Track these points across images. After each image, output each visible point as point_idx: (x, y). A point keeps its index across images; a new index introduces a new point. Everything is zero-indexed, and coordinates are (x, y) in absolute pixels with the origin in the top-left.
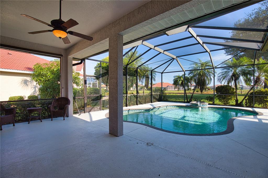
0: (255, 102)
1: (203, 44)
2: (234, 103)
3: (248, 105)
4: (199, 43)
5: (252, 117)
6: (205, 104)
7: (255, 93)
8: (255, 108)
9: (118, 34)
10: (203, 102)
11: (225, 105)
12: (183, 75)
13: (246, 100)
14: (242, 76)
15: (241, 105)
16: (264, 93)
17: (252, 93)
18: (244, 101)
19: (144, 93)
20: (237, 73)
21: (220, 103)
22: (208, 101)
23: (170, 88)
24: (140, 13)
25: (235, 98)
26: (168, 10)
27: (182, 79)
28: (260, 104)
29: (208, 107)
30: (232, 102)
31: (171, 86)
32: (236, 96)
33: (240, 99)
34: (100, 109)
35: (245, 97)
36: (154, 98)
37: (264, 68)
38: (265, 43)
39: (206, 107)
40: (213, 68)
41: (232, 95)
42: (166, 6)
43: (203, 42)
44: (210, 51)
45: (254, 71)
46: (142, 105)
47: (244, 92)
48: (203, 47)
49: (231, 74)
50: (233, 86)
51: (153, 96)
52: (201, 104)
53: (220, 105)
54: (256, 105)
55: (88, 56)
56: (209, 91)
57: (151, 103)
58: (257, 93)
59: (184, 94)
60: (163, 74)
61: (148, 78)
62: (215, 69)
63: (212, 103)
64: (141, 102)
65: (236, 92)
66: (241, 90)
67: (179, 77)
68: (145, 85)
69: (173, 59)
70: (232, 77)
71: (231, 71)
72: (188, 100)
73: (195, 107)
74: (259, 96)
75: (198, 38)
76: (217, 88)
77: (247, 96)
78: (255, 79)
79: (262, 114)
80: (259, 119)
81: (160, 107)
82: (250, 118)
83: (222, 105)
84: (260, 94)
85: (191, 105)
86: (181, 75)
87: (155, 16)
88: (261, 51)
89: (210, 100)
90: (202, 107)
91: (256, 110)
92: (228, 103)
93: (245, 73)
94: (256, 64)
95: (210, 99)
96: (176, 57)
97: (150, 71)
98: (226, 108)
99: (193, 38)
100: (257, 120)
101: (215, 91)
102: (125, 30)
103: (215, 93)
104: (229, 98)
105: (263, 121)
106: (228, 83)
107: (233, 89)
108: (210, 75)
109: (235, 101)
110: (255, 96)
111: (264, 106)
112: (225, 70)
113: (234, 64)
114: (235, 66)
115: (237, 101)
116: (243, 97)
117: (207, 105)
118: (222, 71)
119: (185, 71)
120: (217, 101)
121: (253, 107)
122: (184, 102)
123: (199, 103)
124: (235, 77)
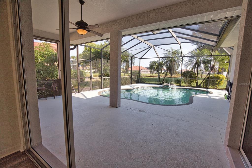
0: (210, 84)
1: (176, 37)
2: (195, 85)
3: (204, 87)
4: (173, 37)
5: (205, 94)
6: (174, 85)
7: (210, 77)
8: (209, 89)
9: (119, 31)
10: (173, 84)
11: (188, 86)
12: (157, 61)
13: (204, 83)
14: (203, 64)
15: (199, 86)
16: (216, 77)
17: (208, 78)
18: (202, 84)
19: (125, 76)
20: (199, 62)
21: (185, 85)
22: (176, 83)
23: (143, 71)
24: (138, 19)
25: (196, 81)
26: (159, 22)
27: (157, 64)
28: (212, 86)
29: (177, 88)
30: (194, 84)
31: (144, 70)
32: (197, 79)
33: (200, 82)
34: (91, 89)
35: (203, 81)
36: (134, 80)
37: (218, 59)
38: (218, 43)
39: (175, 88)
40: (182, 57)
41: (194, 79)
42: (158, 18)
43: (176, 36)
44: (181, 43)
45: (211, 60)
46: (123, 86)
47: (204, 76)
48: (176, 40)
49: (195, 61)
50: (196, 72)
51: (133, 78)
52: (171, 85)
53: (185, 87)
54: (210, 87)
55: (83, 43)
56: (176, 75)
57: (131, 85)
58: (211, 78)
59: (158, 77)
60: (141, 60)
61: (129, 62)
62: (183, 58)
63: (179, 85)
64: (123, 84)
65: (197, 76)
66: (201, 74)
67: (154, 63)
68: (126, 69)
69: (151, 47)
70: (195, 64)
71: (195, 59)
72: (161, 83)
73: (166, 88)
74: (213, 80)
75: (173, 34)
76: (183, 73)
77: (204, 80)
78: (211, 67)
79: (212, 93)
80: (209, 96)
81: (139, 88)
82: (204, 96)
83: (186, 87)
84: (213, 78)
85: (163, 87)
86: (156, 61)
87: (150, 24)
88: (216, 47)
89: (177, 83)
90: (172, 88)
91: (209, 90)
92: (191, 85)
93: (205, 62)
94: (213, 56)
95: (178, 81)
96: (154, 46)
97: (130, 56)
98: (189, 89)
99: (170, 33)
100: (208, 97)
101: (182, 75)
102: (125, 29)
103: (182, 77)
104: (192, 81)
105: (211, 97)
106: (192, 69)
107: (195, 74)
108: (179, 62)
109: (196, 83)
110: (210, 80)
111: (215, 87)
112: (191, 58)
113: (197, 54)
114: (198, 56)
115: (197, 83)
116: (202, 81)
117: (175, 86)
118: (188, 59)
119: (160, 58)
120: (183, 84)
121: (208, 88)
122: (158, 84)
123: (169, 85)
124: (197, 64)
